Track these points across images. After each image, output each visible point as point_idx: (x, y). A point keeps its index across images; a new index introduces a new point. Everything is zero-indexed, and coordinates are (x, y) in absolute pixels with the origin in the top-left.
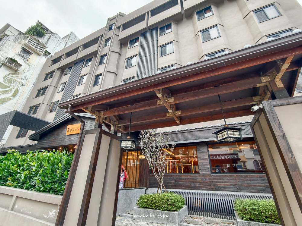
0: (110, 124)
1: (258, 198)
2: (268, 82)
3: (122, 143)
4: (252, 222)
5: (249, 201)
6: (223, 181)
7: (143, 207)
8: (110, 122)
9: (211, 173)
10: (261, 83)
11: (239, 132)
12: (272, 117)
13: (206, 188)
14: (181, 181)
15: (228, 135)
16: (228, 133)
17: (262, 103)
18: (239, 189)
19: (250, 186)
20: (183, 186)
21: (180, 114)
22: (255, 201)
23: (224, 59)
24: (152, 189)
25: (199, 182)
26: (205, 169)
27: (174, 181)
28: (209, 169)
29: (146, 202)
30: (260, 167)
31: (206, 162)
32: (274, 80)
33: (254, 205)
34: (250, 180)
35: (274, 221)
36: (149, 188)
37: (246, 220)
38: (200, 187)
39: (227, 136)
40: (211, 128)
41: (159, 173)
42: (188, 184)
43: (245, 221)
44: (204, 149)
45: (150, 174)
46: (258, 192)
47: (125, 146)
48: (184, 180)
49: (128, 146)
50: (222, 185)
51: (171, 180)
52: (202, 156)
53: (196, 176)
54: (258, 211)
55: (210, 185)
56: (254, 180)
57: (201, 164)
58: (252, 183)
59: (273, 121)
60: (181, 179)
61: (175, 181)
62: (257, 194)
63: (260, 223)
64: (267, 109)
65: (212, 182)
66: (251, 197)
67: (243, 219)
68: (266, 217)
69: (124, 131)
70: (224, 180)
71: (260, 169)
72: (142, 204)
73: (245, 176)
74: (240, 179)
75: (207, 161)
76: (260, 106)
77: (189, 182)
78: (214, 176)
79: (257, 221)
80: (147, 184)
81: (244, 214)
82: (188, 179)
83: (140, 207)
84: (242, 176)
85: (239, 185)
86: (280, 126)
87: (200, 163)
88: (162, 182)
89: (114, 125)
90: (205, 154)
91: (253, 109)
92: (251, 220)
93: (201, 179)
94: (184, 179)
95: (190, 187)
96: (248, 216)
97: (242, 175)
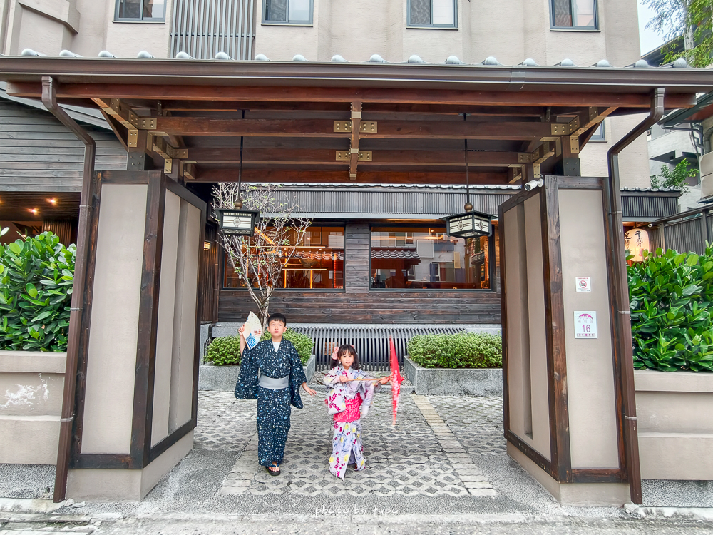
0: (163, 155)
1: (442, 333)
2: (560, 136)
3: (225, 218)
4: (438, 369)
5: (439, 338)
6: (391, 305)
7: (225, 364)
8: (164, 150)
9: (370, 290)
10: (550, 135)
11: (488, 222)
12: (551, 207)
13: (354, 318)
14: (300, 306)
15: (473, 227)
16: (473, 223)
17: (544, 179)
18: (418, 318)
19: (436, 313)
20: (305, 317)
21: (370, 159)
22: (448, 337)
23: (524, 78)
24: (227, 324)
25: (341, 307)
26: (358, 281)
27: (283, 306)
28: (366, 280)
29: (232, 353)
30: (439, 276)
31: (362, 267)
32: (570, 135)
33: (447, 343)
34: (438, 302)
35: (470, 365)
36: (219, 321)
37: (430, 367)
38: (341, 318)
39: (470, 228)
40: (389, 190)
41: (261, 289)
42: (317, 312)
43: (429, 369)
44: (362, 237)
45: (220, 289)
46: (446, 323)
47: (232, 225)
48: (308, 304)
49: (242, 226)
50: (388, 313)
51: (276, 304)
52: (355, 252)
53: (337, 294)
54: (451, 352)
55: (364, 312)
56: (446, 302)
57: (350, 269)
58: (440, 307)
59: (551, 214)
60: (301, 300)
61: (287, 306)
62: (444, 326)
63: (450, 369)
64: (549, 191)
65: (369, 307)
66: (427, 331)
67: (424, 366)
68: (461, 360)
69: (193, 178)
70: (392, 302)
71: (438, 279)
72: (222, 358)
73: (433, 296)
74: (422, 300)
75: (365, 264)
76: (538, 182)
77: (320, 307)
78: (375, 294)
79: (446, 367)
80: (214, 313)
81: (429, 358)
82: (318, 301)
83: (215, 365)
84: (426, 296)
85: (419, 312)
86: (558, 225)
87: (348, 266)
88: (267, 308)
89: (175, 160)
90: (363, 247)
91: (529, 187)
92: (437, 366)
93: (347, 300)
94: (308, 301)
95: (320, 317)
96: (435, 362)
97: (427, 294)
